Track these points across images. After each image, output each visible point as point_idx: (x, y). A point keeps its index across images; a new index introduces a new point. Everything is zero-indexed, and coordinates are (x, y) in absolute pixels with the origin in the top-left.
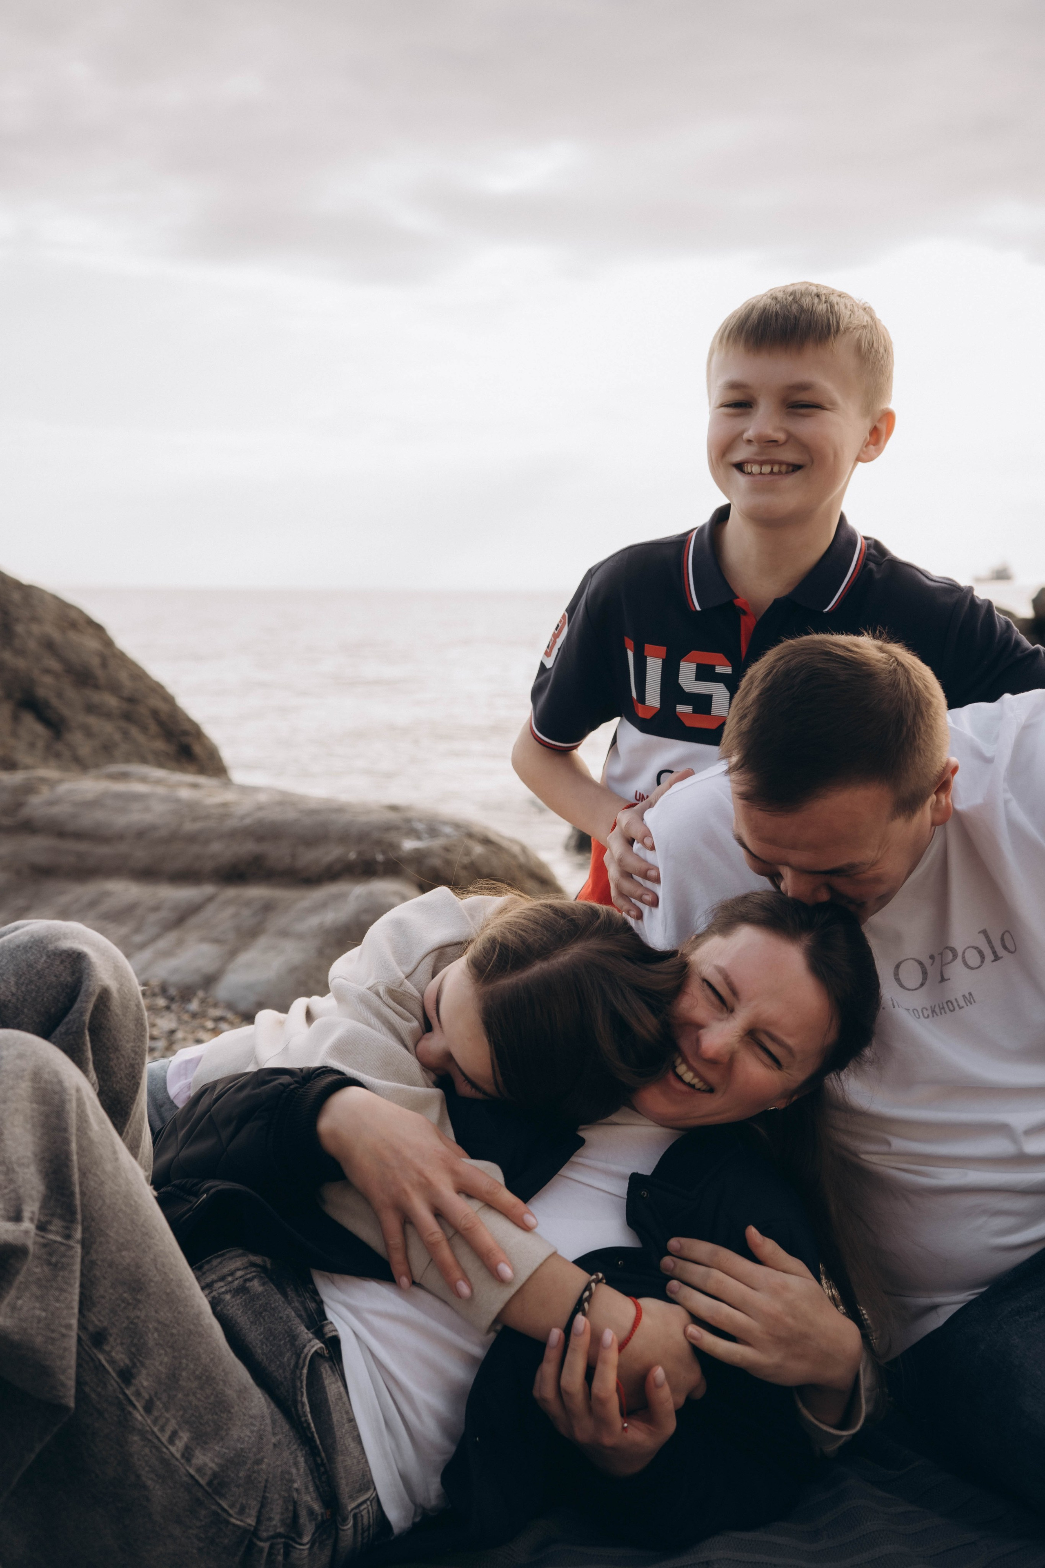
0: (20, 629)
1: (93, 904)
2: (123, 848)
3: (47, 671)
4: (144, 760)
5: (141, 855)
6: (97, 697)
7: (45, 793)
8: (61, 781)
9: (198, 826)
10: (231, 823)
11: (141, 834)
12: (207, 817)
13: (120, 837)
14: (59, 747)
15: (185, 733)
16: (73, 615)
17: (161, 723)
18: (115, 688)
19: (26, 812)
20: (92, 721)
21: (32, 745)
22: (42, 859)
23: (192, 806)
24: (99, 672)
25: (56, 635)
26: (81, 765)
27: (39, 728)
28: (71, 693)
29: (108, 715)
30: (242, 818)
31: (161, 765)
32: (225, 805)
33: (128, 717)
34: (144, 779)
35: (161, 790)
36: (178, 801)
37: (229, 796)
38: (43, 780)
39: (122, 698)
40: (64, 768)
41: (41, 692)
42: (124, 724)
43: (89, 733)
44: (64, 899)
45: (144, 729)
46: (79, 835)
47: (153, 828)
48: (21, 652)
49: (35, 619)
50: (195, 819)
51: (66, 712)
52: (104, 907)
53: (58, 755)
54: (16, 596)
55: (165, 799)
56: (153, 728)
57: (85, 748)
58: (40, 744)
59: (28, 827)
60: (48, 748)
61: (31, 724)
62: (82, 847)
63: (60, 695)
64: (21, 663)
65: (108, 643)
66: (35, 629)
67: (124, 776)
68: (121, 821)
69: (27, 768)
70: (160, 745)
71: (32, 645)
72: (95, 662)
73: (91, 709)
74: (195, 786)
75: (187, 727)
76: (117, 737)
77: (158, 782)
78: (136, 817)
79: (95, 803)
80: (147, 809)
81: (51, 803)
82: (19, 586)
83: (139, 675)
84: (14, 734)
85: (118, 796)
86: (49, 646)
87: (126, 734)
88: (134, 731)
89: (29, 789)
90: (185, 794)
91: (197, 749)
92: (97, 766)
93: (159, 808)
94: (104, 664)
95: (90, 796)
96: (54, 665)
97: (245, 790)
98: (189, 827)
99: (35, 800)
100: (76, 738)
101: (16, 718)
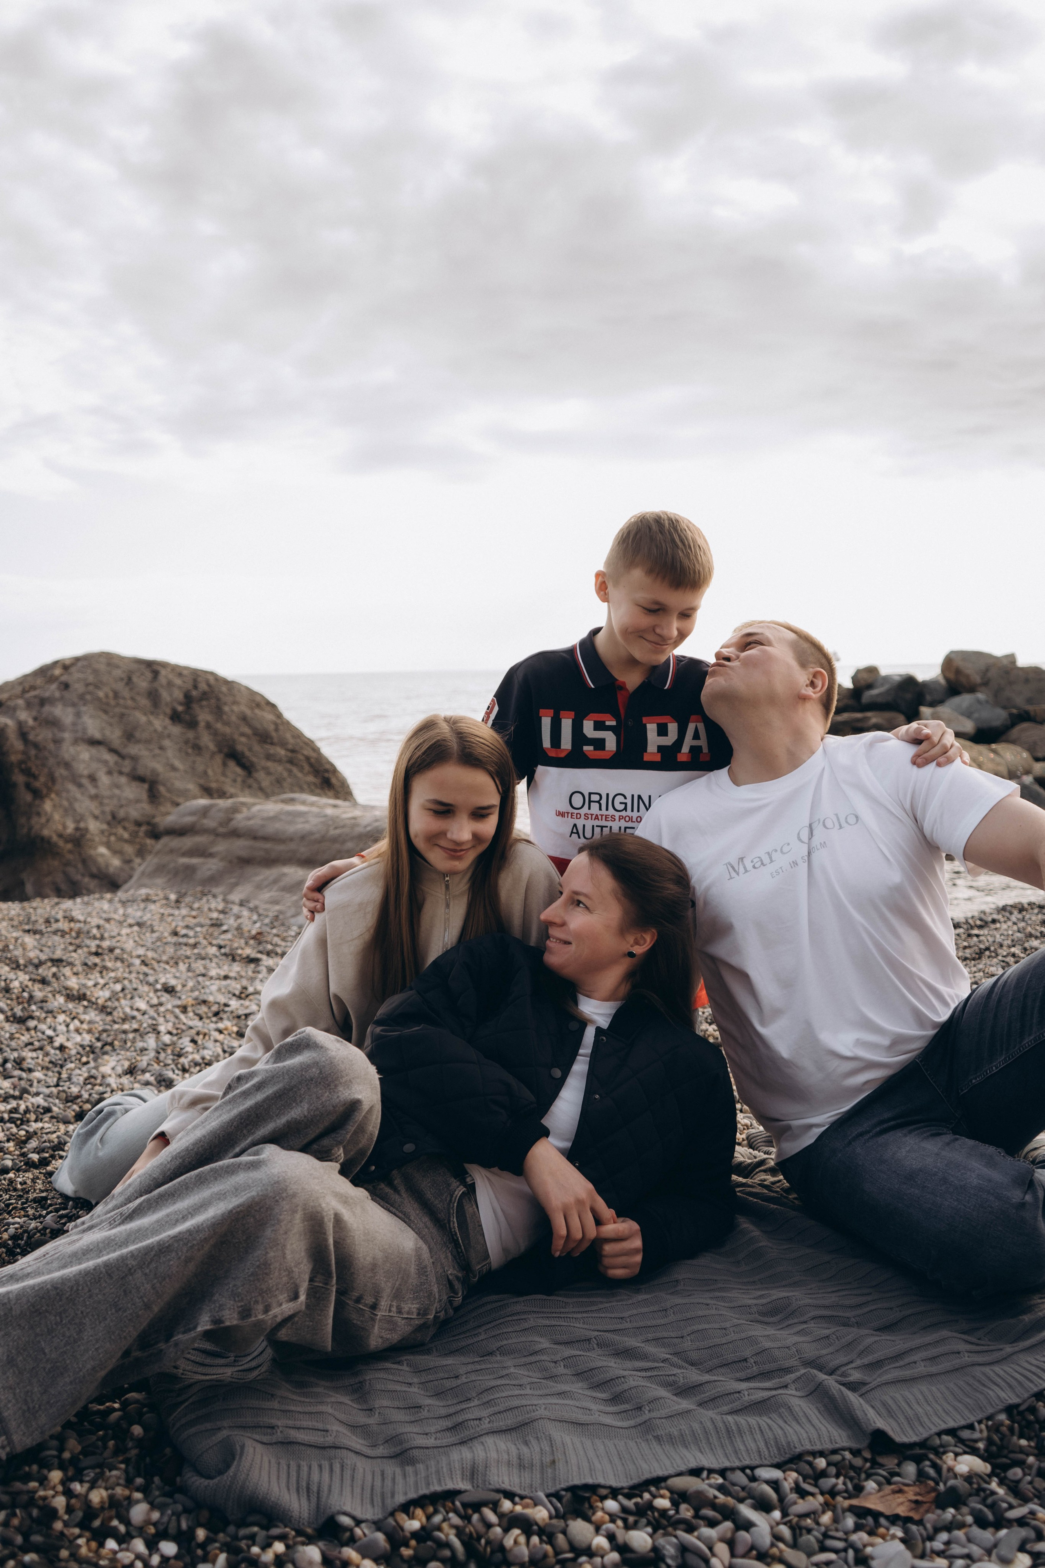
0: (226, 709)
1: (275, 881)
2: (292, 846)
3: (243, 734)
4: (302, 790)
5: (304, 851)
6: (272, 750)
7: (245, 813)
8: (254, 804)
9: (338, 831)
10: (360, 830)
11: (303, 837)
12: (343, 827)
13: (291, 840)
14: (250, 781)
15: (327, 771)
16: (258, 699)
17: (311, 765)
18: (283, 744)
19: (233, 824)
20: (269, 764)
21: (235, 781)
22: (244, 853)
23: (333, 819)
24: (274, 734)
25: (248, 712)
26: (267, 795)
27: (238, 770)
28: (257, 748)
29: (279, 761)
30: (366, 827)
31: (312, 793)
32: (354, 818)
33: (291, 761)
34: (304, 803)
35: (315, 809)
36: (326, 816)
37: (357, 813)
38: (243, 804)
39: (287, 750)
40: (255, 796)
41: (239, 748)
42: (289, 766)
43: (269, 773)
44: (258, 878)
45: (301, 769)
46: (265, 839)
47: (311, 833)
48: (227, 724)
49: (235, 703)
50: (336, 828)
51: (254, 759)
52: (282, 884)
53: (250, 787)
54: (224, 689)
55: (317, 815)
56: (307, 768)
57: (266, 782)
58: (239, 779)
59: (235, 834)
60: (244, 782)
61: (234, 768)
62: (268, 845)
63: (250, 750)
64: (227, 730)
65: (279, 716)
66: (235, 708)
67: (292, 800)
68: (291, 829)
69: (231, 796)
70: (311, 778)
71: (234, 718)
72: (272, 727)
73: (269, 757)
74: (335, 806)
75: (327, 766)
76: (285, 774)
77: (312, 804)
78: (300, 827)
79: (275, 818)
80: (307, 822)
81: (249, 819)
82: (226, 682)
83: (298, 735)
84: (224, 774)
85: (289, 813)
86: (244, 719)
87: (290, 771)
88: (295, 770)
89: (235, 810)
90: (329, 811)
91: (334, 781)
92: (274, 794)
93: (314, 821)
94: (277, 730)
95: (271, 814)
96: (247, 730)
97: (366, 808)
98: (333, 832)
99: (239, 816)
100: (261, 775)
101: (225, 764)
